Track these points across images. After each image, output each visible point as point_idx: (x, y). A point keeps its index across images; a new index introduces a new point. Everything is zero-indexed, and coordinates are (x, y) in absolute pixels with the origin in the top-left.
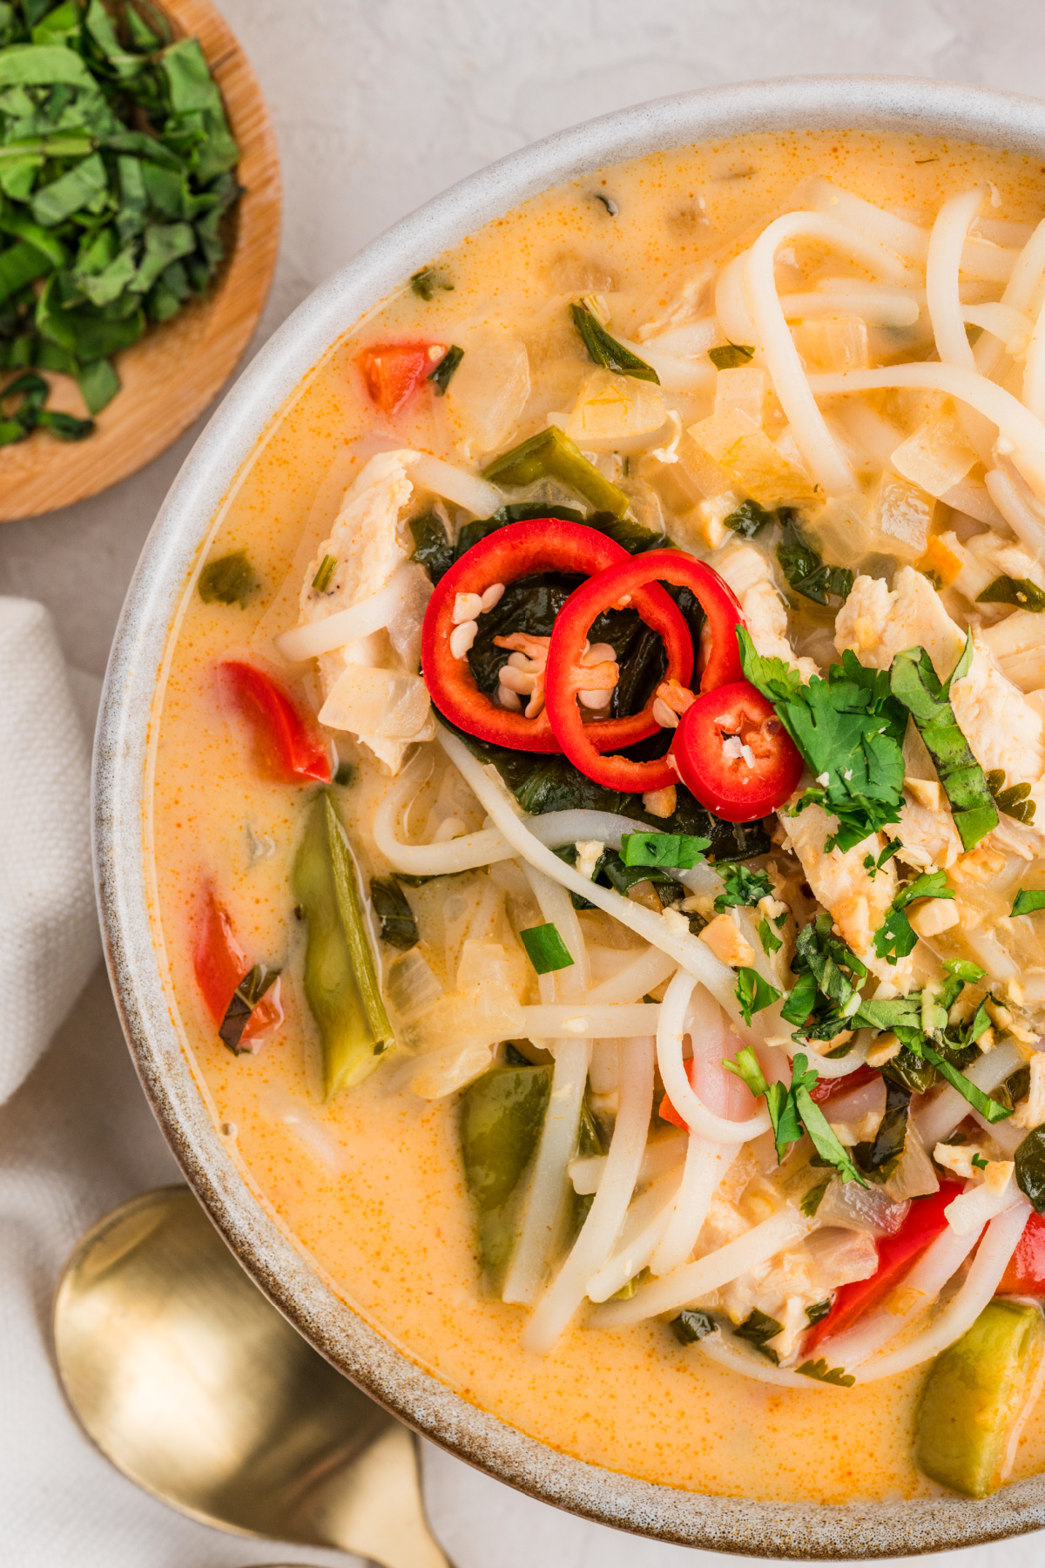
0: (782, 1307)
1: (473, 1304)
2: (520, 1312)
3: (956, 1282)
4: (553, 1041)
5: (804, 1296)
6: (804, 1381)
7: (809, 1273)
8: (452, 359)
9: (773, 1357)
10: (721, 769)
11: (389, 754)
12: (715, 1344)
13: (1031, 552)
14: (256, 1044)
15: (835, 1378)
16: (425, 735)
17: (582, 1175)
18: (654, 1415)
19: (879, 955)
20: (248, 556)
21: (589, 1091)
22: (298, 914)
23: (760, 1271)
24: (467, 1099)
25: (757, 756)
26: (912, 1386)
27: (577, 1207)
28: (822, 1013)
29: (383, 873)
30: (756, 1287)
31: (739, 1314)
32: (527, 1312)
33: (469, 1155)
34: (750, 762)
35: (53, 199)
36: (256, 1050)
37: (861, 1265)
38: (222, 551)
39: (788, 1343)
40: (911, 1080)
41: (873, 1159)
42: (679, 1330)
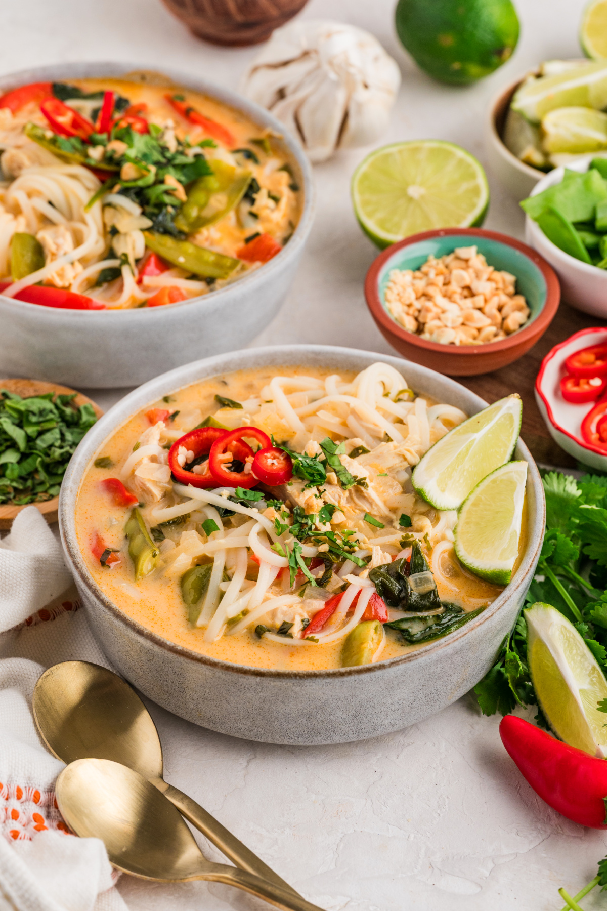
0: (294, 619)
1: (186, 631)
2: (203, 628)
4: (213, 553)
5: (301, 616)
6: (303, 642)
7: (302, 608)
8: (176, 414)
9: (291, 636)
10: (267, 466)
11: (157, 493)
12: (271, 637)
13: (362, 439)
14: (112, 565)
15: (312, 639)
16: (169, 487)
17: (223, 586)
18: (250, 659)
19: (320, 521)
20: (111, 458)
21: (225, 569)
22: (126, 537)
23: (285, 608)
24: (183, 579)
25: (278, 464)
26: (339, 649)
27: (222, 595)
28: (302, 537)
29: (154, 525)
30: (284, 614)
31: (278, 623)
32: (206, 629)
33: (184, 597)
34: (276, 463)
35: (43, 441)
36: (112, 568)
37: (319, 605)
38: (102, 456)
39: (296, 630)
40: (333, 558)
41: (321, 583)
42: (259, 632)
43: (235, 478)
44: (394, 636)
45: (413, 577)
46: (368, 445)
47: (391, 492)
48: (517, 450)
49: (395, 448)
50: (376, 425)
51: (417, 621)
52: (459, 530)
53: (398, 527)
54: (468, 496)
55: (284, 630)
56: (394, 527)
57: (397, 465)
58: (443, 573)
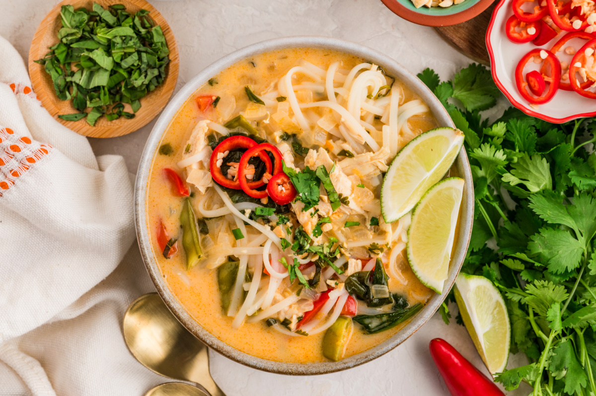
0: (292, 317)
1: (221, 317)
2: (232, 318)
3: (331, 312)
4: (239, 255)
5: (297, 315)
6: (297, 335)
7: (298, 309)
8: (218, 99)
9: (290, 329)
10: (278, 192)
11: (202, 190)
12: (277, 327)
13: (349, 144)
14: (171, 256)
15: (304, 334)
16: (210, 185)
17: (246, 286)
18: (262, 343)
19: (314, 236)
20: (170, 144)
21: (248, 267)
22: (181, 227)
23: (286, 309)
24: (220, 269)
25: (286, 190)
26: (321, 337)
27: (245, 294)
28: (301, 248)
29: (200, 217)
30: (286, 312)
31: (282, 319)
33: (220, 282)
34: (284, 191)
35: (126, 62)
36: (171, 258)
37: (310, 308)
38: (165, 143)
39: (293, 326)
40: (321, 265)
41: (312, 283)
42: (268, 323)
43: (255, 195)
44: (359, 326)
45: (375, 287)
46: (353, 149)
47: (365, 200)
48: (459, 157)
49: (372, 159)
50: (360, 136)
51: (375, 318)
52: (411, 231)
53: (369, 227)
54: (420, 200)
55: (286, 323)
56: (366, 227)
57: (372, 173)
58: (397, 269)
